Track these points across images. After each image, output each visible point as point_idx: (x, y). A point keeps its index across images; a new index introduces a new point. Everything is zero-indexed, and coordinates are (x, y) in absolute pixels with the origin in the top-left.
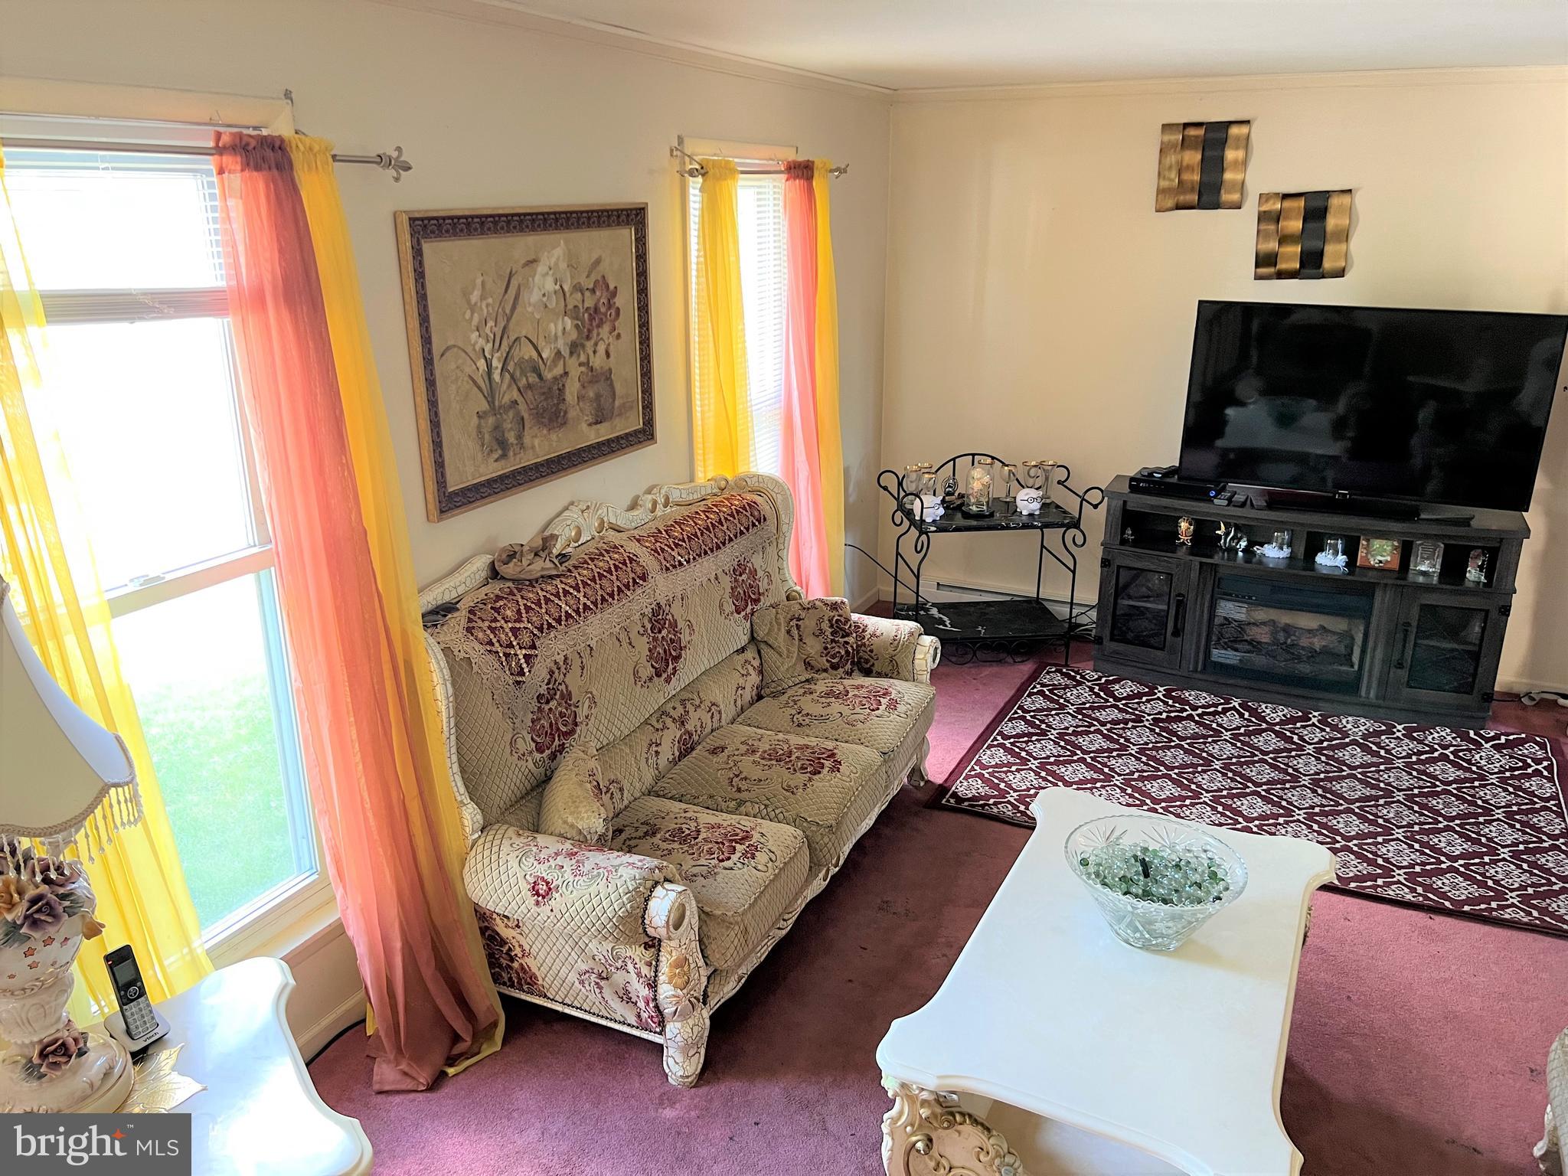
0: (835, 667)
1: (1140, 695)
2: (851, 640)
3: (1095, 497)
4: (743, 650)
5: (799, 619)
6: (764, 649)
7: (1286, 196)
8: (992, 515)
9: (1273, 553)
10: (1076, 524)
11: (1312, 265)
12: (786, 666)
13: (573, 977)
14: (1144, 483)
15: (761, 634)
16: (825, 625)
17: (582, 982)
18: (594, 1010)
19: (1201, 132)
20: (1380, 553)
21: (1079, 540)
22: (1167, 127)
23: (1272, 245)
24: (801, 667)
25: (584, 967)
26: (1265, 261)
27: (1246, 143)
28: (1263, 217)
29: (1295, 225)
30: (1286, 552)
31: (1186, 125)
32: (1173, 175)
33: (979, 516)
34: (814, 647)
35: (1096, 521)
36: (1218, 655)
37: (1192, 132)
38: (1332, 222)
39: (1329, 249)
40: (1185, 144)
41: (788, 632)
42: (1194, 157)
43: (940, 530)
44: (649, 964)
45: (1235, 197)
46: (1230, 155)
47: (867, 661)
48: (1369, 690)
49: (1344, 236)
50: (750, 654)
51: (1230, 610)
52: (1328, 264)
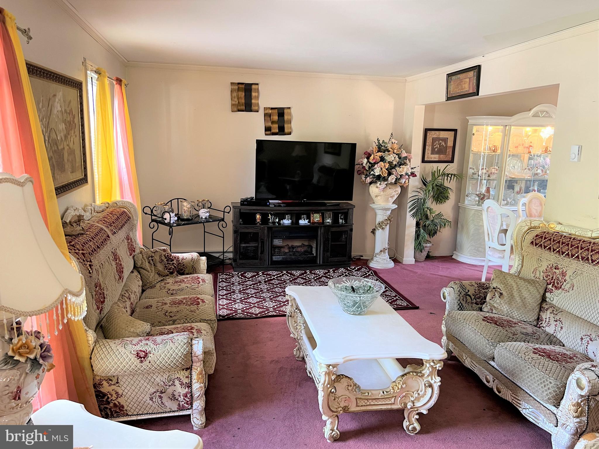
0: (172, 273)
1: (255, 276)
2: (175, 262)
3: (227, 209)
4: (132, 272)
5: (152, 257)
6: (142, 271)
7: (272, 109)
8: (192, 219)
9: (287, 222)
10: (223, 220)
11: (281, 131)
12: (152, 276)
13: (147, 397)
14: (245, 202)
15: (139, 264)
16: (163, 258)
17: (151, 399)
18: (155, 411)
19: (243, 86)
20: (317, 218)
21: (224, 225)
22: (232, 84)
23: (269, 124)
24: (157, 276)
25: (152, 390)
26: (268, 129)
27: (257, 91)
28: (265, 115)
29: (276, 118)
30: (290, 221)
31: (239, 84)
32: (236, 100)
33: (188, 220)
34: (160, 267)
35: (229, 218)
36: (275, 258)
37: (240, 86)
38: (286, 117)
39: (286, 126)
40: (239, 90)
41: (149, 262)
42: (242, 94)
43: (178, 225)
44: (187, 377)
45: (256, 108)
46: (254, 94)
47: (182, 270)
48: (320, 261)
49: (290, 122)
50: (136, 273)
51: (277, 242)
52: (286, 131)
